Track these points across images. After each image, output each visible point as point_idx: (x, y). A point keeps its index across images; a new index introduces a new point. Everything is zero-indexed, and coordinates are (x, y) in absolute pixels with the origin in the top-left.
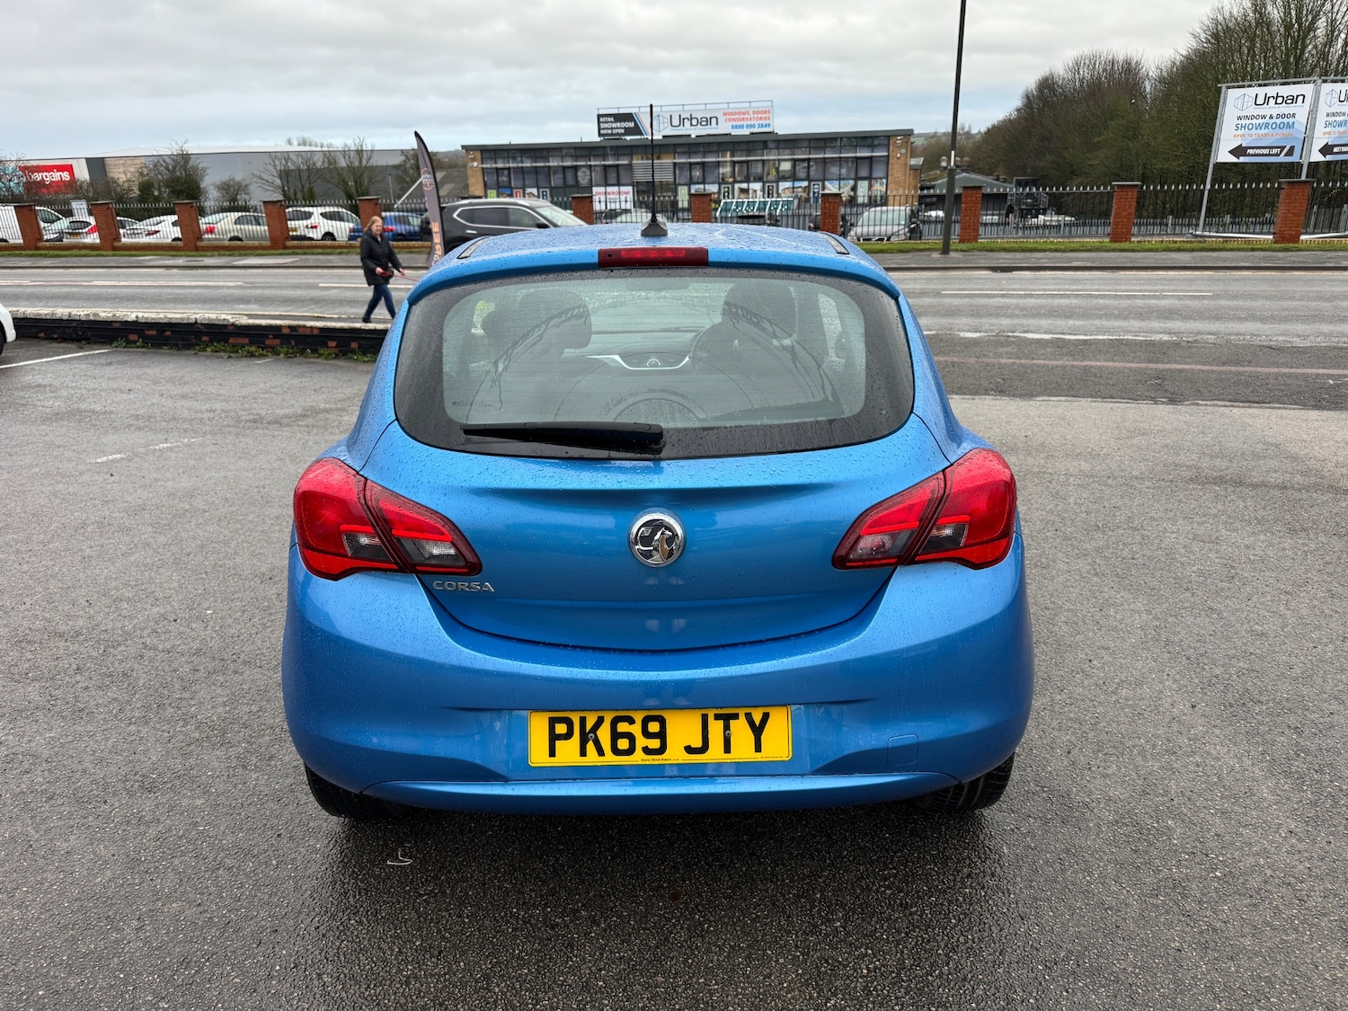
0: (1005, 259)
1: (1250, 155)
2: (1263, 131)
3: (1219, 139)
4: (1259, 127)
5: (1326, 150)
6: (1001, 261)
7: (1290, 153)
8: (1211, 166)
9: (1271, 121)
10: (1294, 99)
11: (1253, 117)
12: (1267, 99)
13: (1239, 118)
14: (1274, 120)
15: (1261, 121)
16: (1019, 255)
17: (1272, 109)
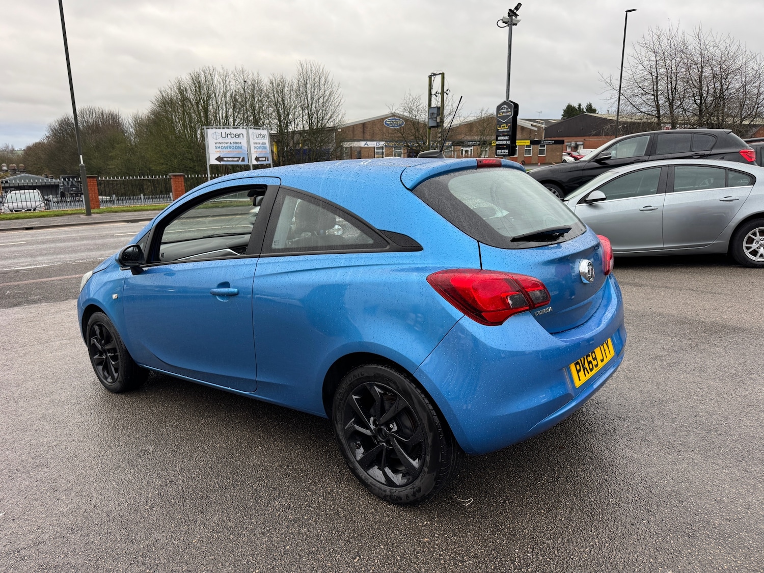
0: (128, 216)
1: (225, 161)
2: (228, 150)
3: (208, 153)
4: (226, 148)
5: (257, 159)
6: (127, 217)
7: (243, 160)
8: (208, 166)
9: (231, 145)
10: (239, 136)
11: (222, 143)
12: (227, 135)
13: (216, 143)
14: (232, 145)
15: (226, 145)
16: (136, 213)
17: (229, 140)
